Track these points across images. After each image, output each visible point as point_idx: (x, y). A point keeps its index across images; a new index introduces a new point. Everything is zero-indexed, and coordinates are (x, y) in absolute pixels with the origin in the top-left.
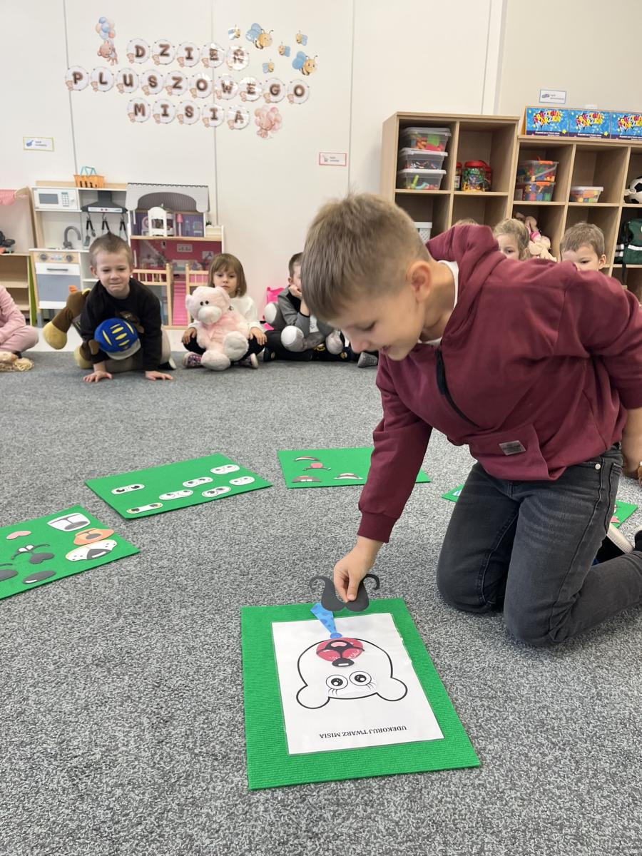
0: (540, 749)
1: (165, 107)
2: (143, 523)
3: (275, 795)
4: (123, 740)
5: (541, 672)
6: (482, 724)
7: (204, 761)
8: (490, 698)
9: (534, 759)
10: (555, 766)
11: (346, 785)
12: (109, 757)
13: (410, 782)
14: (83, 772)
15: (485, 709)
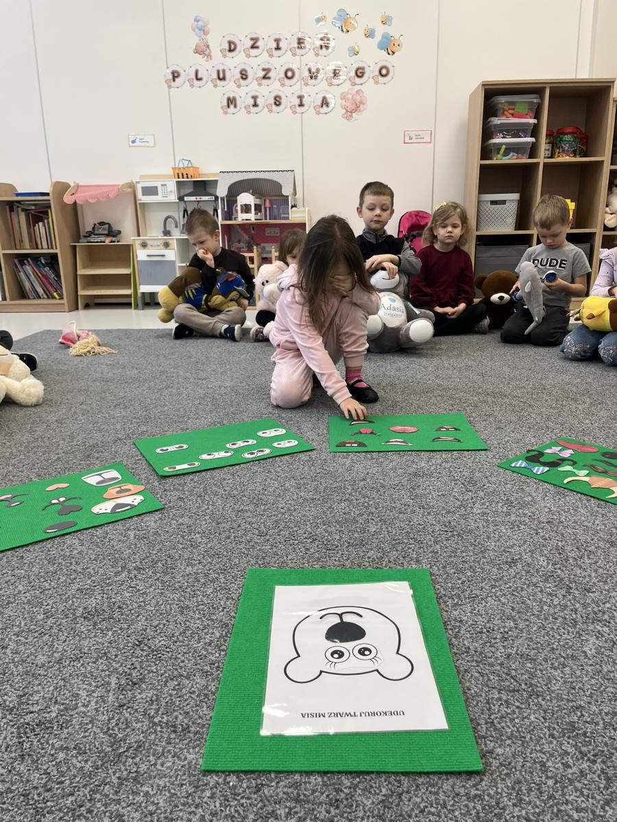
0: (563, 759)
1: (255, 98)
2: (177, 481)
3: (228, 779)
4: (85, 699)
5: (582, 665)
6: (495, 721)
7: (161, 732)
8: (510, 691)
9: (554, 770)
10: (579, 781)
11: (313, 778)
12: (64, 717)
13: (390, 783)
14: (34, 730)
15: (502, 704)
